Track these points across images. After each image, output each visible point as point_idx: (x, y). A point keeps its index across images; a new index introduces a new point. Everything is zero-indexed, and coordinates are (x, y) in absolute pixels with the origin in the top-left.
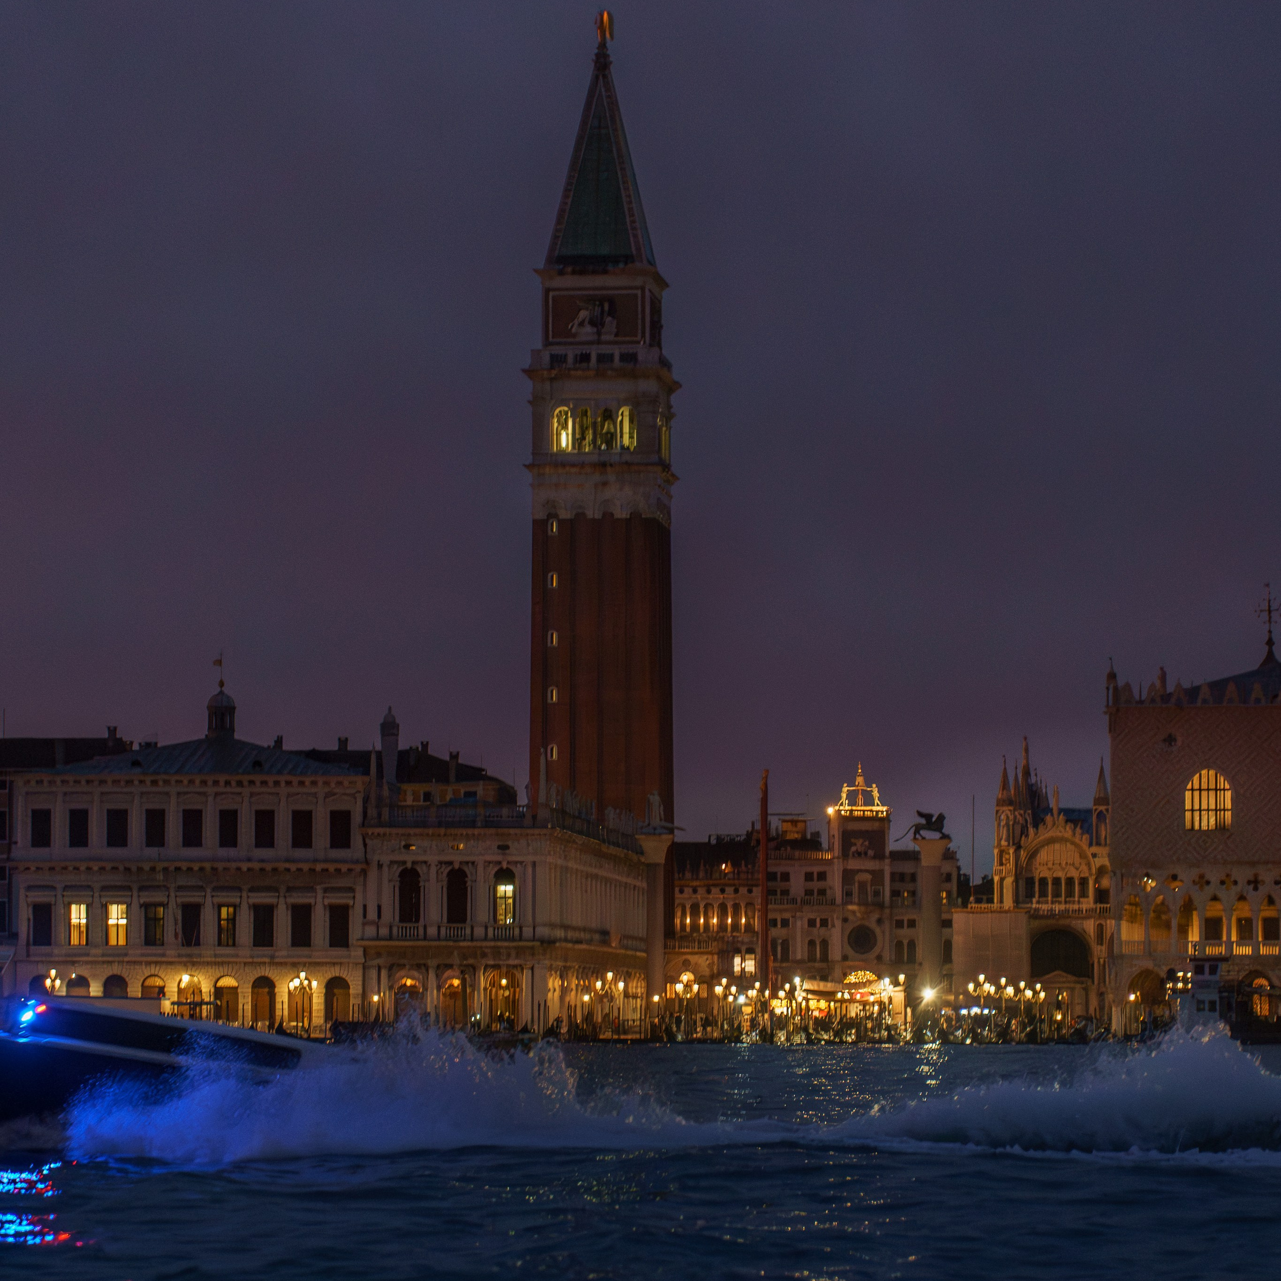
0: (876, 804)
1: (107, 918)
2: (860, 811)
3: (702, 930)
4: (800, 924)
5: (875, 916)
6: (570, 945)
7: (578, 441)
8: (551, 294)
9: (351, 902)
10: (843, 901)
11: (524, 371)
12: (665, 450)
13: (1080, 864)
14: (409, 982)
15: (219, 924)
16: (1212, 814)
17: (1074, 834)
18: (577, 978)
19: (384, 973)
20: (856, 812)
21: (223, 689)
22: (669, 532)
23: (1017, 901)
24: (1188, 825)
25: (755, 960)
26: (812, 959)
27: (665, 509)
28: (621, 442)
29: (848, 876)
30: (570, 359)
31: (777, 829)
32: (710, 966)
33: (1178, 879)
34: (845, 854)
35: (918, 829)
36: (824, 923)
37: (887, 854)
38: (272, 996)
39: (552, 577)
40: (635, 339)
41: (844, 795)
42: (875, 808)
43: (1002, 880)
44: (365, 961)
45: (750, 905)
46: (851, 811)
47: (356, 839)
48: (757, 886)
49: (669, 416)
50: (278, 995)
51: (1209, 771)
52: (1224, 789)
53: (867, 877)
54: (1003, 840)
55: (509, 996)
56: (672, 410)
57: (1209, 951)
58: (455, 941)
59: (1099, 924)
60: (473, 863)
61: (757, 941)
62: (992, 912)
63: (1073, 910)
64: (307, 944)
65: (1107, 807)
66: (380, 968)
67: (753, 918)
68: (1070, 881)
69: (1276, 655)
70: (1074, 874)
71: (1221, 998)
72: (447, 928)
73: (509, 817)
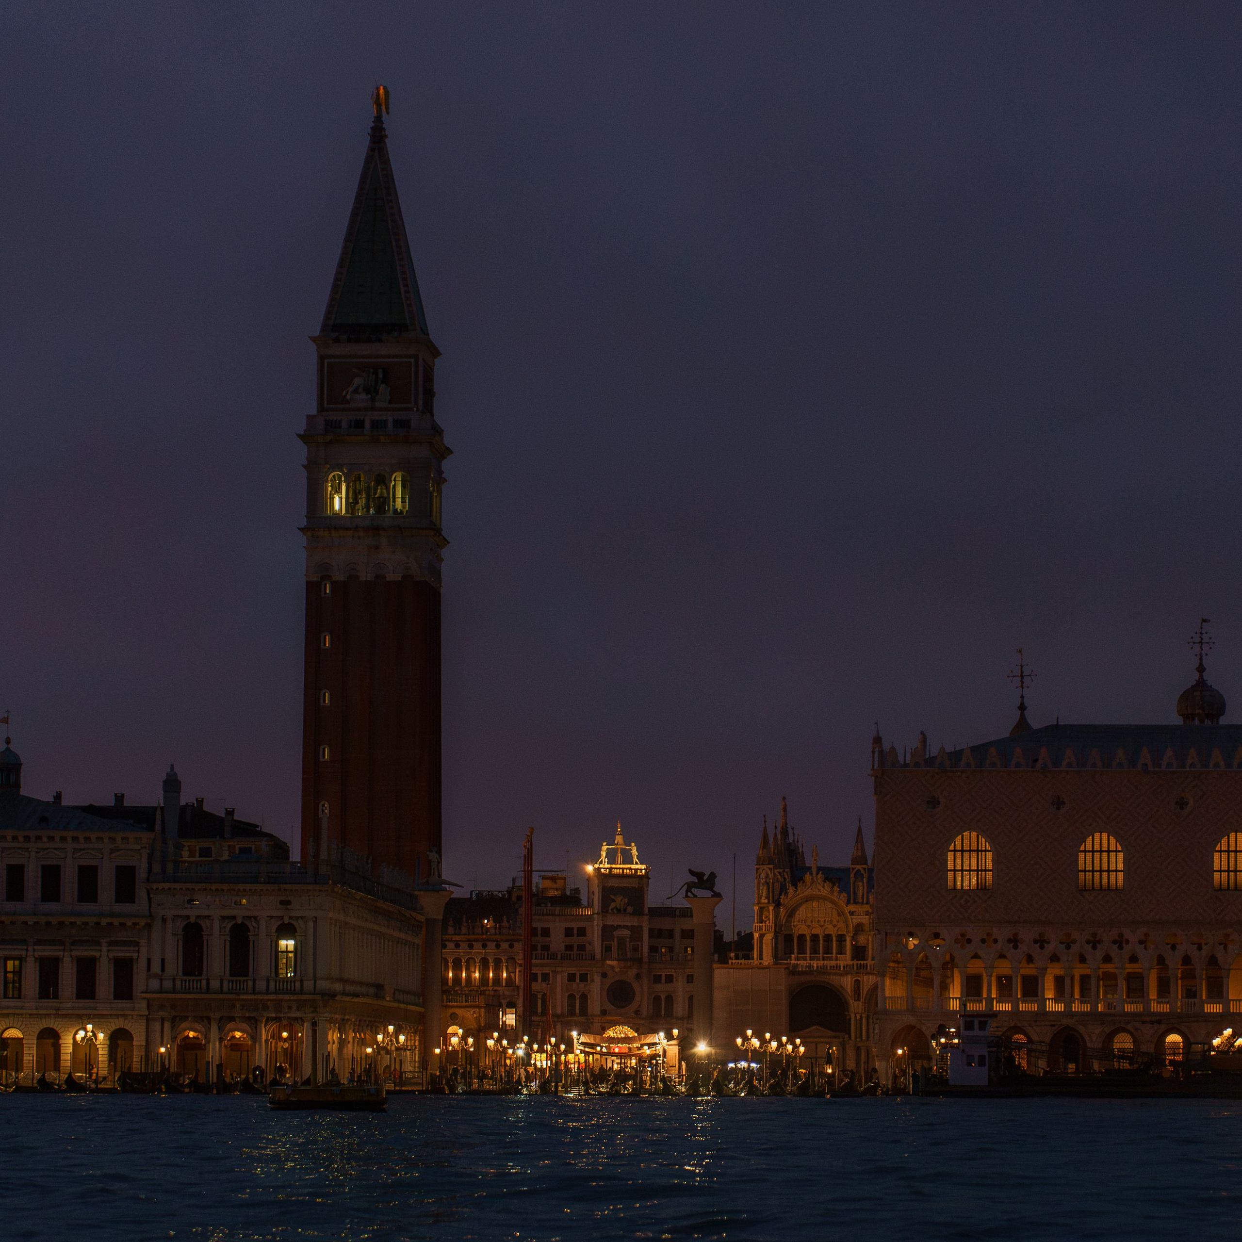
0: (635, 863)
2: (620, 868)
3: (464, 984)
4: (560, 980)
5: (634, 971)
6: (347, 999)
7: (351, 505)
8: (326, 361)
9: (135, 956)
10: (602, 956)
11: (299, 436)
12: (436, 513)
13: (838, 922)
14: (192, 1034)
15: (5, 977)
16: (973, 874)
17: (832, 892)
18: (354, 1031)
19: (167, 1025)
20: (616, 870)
21: (9, 746)
22: (439, 594)
23: (776, 957)
24: (950, 884)
25: (516, 1014)
26: (572, 1013)
27: (436, 573)
28: (394, 506)
29: (607, 931)
30: (344, 425)
31: (537, 886)
32: (478, 1019)
33: (941, 937)
34: (605, 909)
35: (690, 887)
36: (584, 978)
37: (646, 911)
38: (57, 1047)
39: (325, 636)
40: (409, 405)
41: (604, 854)
42: (634, 866)
43: (762, 936)
44: (149, 1014)
45: (511, 959)
46: (611, 869)
47: (141, 894)
48: (518, 941)
49: (440, 480)
50: (62, 1045)
51: (970, 833)
52: (986, 851)
53: (627, 933)
54: (763, 898)
55: (287, 1048)
56: (443, 476)
57: (970, 1007)
58: (238, 994)
59: (857, 980)
60: (255, 918)
61: (518, 995)
62: (752, 968)
63: (830, 967)
64: (92, 996)
65: (865, 866)
66: (163, 1020)
67: (515, 972)
68: (828, 938)
69: (1029, 721)
70: (831, 931)
71: (989, 1052)
72: (229, 981)
73: (292, 873)
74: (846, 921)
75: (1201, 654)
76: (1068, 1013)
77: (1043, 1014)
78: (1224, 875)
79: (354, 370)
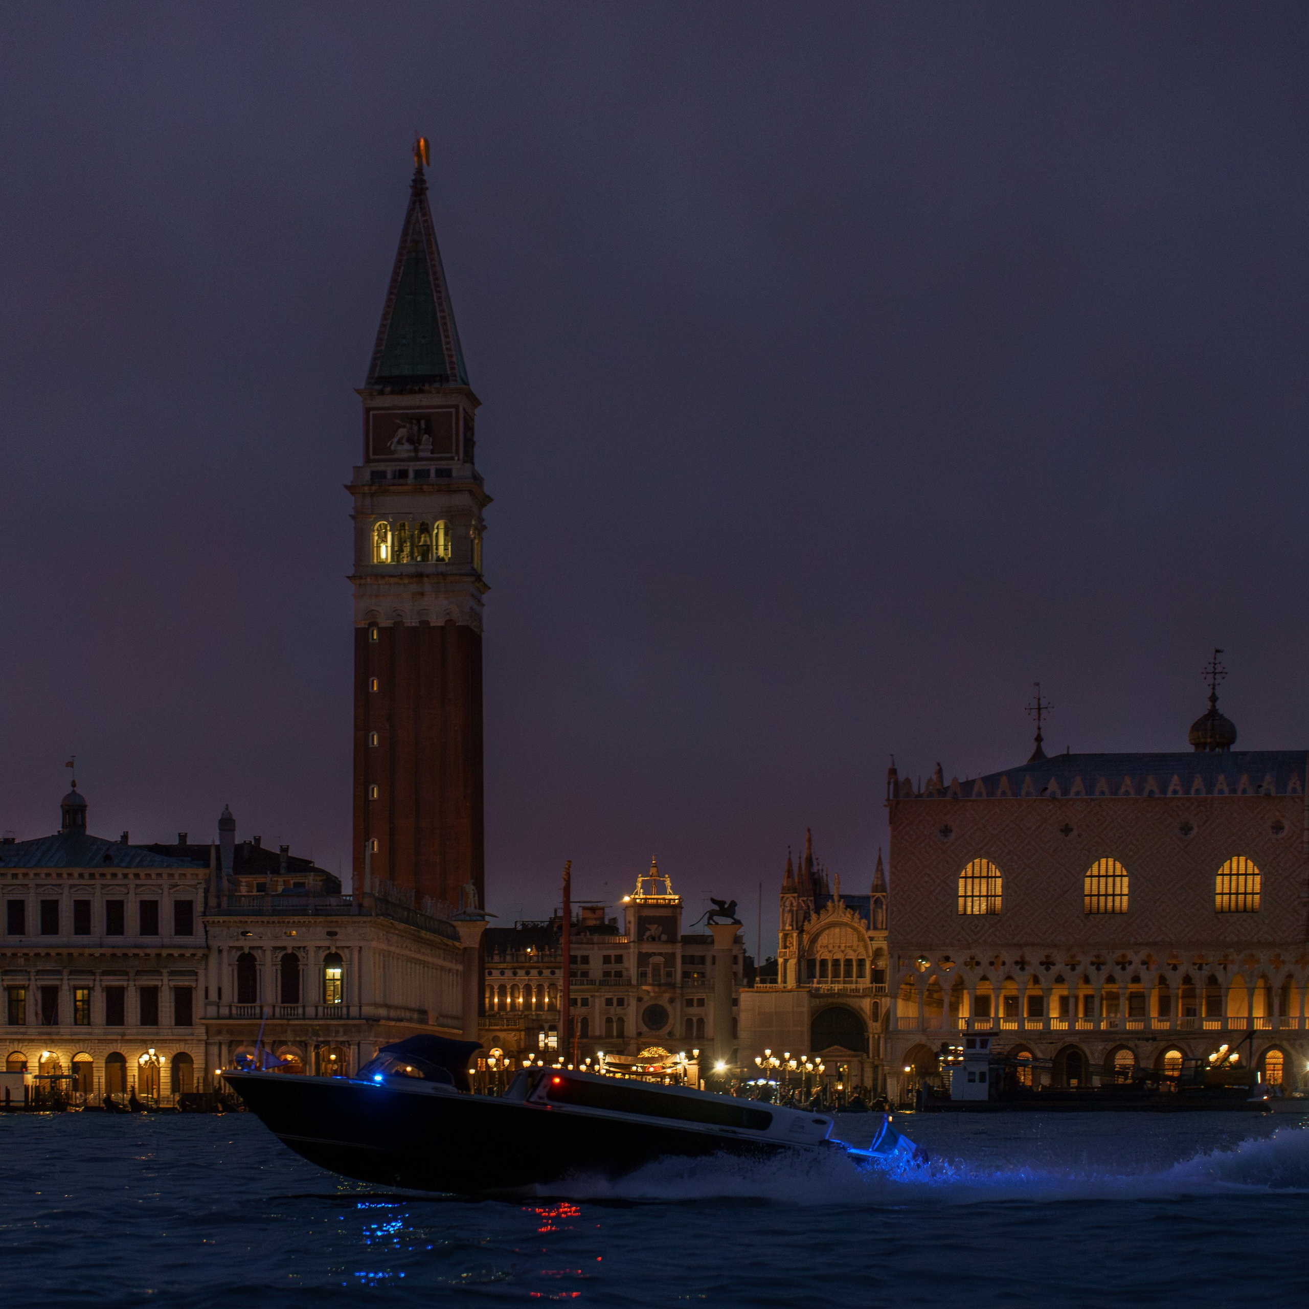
0: (668, 893)
2: (654, 899)
3: (508, 1009)
4: (599, 1004)
5: (667, 996)
6: (392, 1023)
7: (397, 552)
8: (371, 413)
9: (194, 984)
10: (638, 982)
11: (346, 487)
12: (477, 560)
13: (858, 946)
15: (75, 1005)
16: (983, 899)
17: (853, 918)
19: (225, 1050)
20: (650, 900)
21: (75, 789)
22: (480, 638)
23: (799, 980)
24: (961, 908)
25: (558, 1035)
26: (609, 1035)
27: (477, 617)
28: (437, 553)
29: (643, 958)
30: (389, 476)
31: (578, 915)
32: (518, 1041)
33: (950, 960)
34: (640, 938)
35: (712, 914)
36: (621, 1002)
37: (679, 938)
38: (124, 1070)
39: (373, 682)
40: (451, 455)
41: (639, 885)
42: (667, 897)
43: (786, 961)
44: (208, 1039)
45: (553, 985)
46: (646, 899)
47: (198, 927)
48: (559, 968)
49: (481, 529)
50: (129, 1068)
51: (981, 860)
52: (995, 877)
53: (661, 959)
54: (787, 925)
55: (337, 1069)
56: (484, 523)
57: (978, 1026)
58: (289, 1019)
59: (875, 1002)
60: (304, 948)
61: (559, 1019)
62: (776, 992)
63: (851, 990)
64: (155, 1022)
65: (884, 894)
66: (220, 1044)
67: (556, 998)
68: (848, 962)
69: (1044, 751)
70: (852, 956)
71: (990, 1069)
72: (281, 1007)
73: (338, 906)
74: (866, 946)
75: (1214, 684)
76: (1071, 1032)
77: (1047, 1033)
78: (1226, 897)
79: (398, 421)
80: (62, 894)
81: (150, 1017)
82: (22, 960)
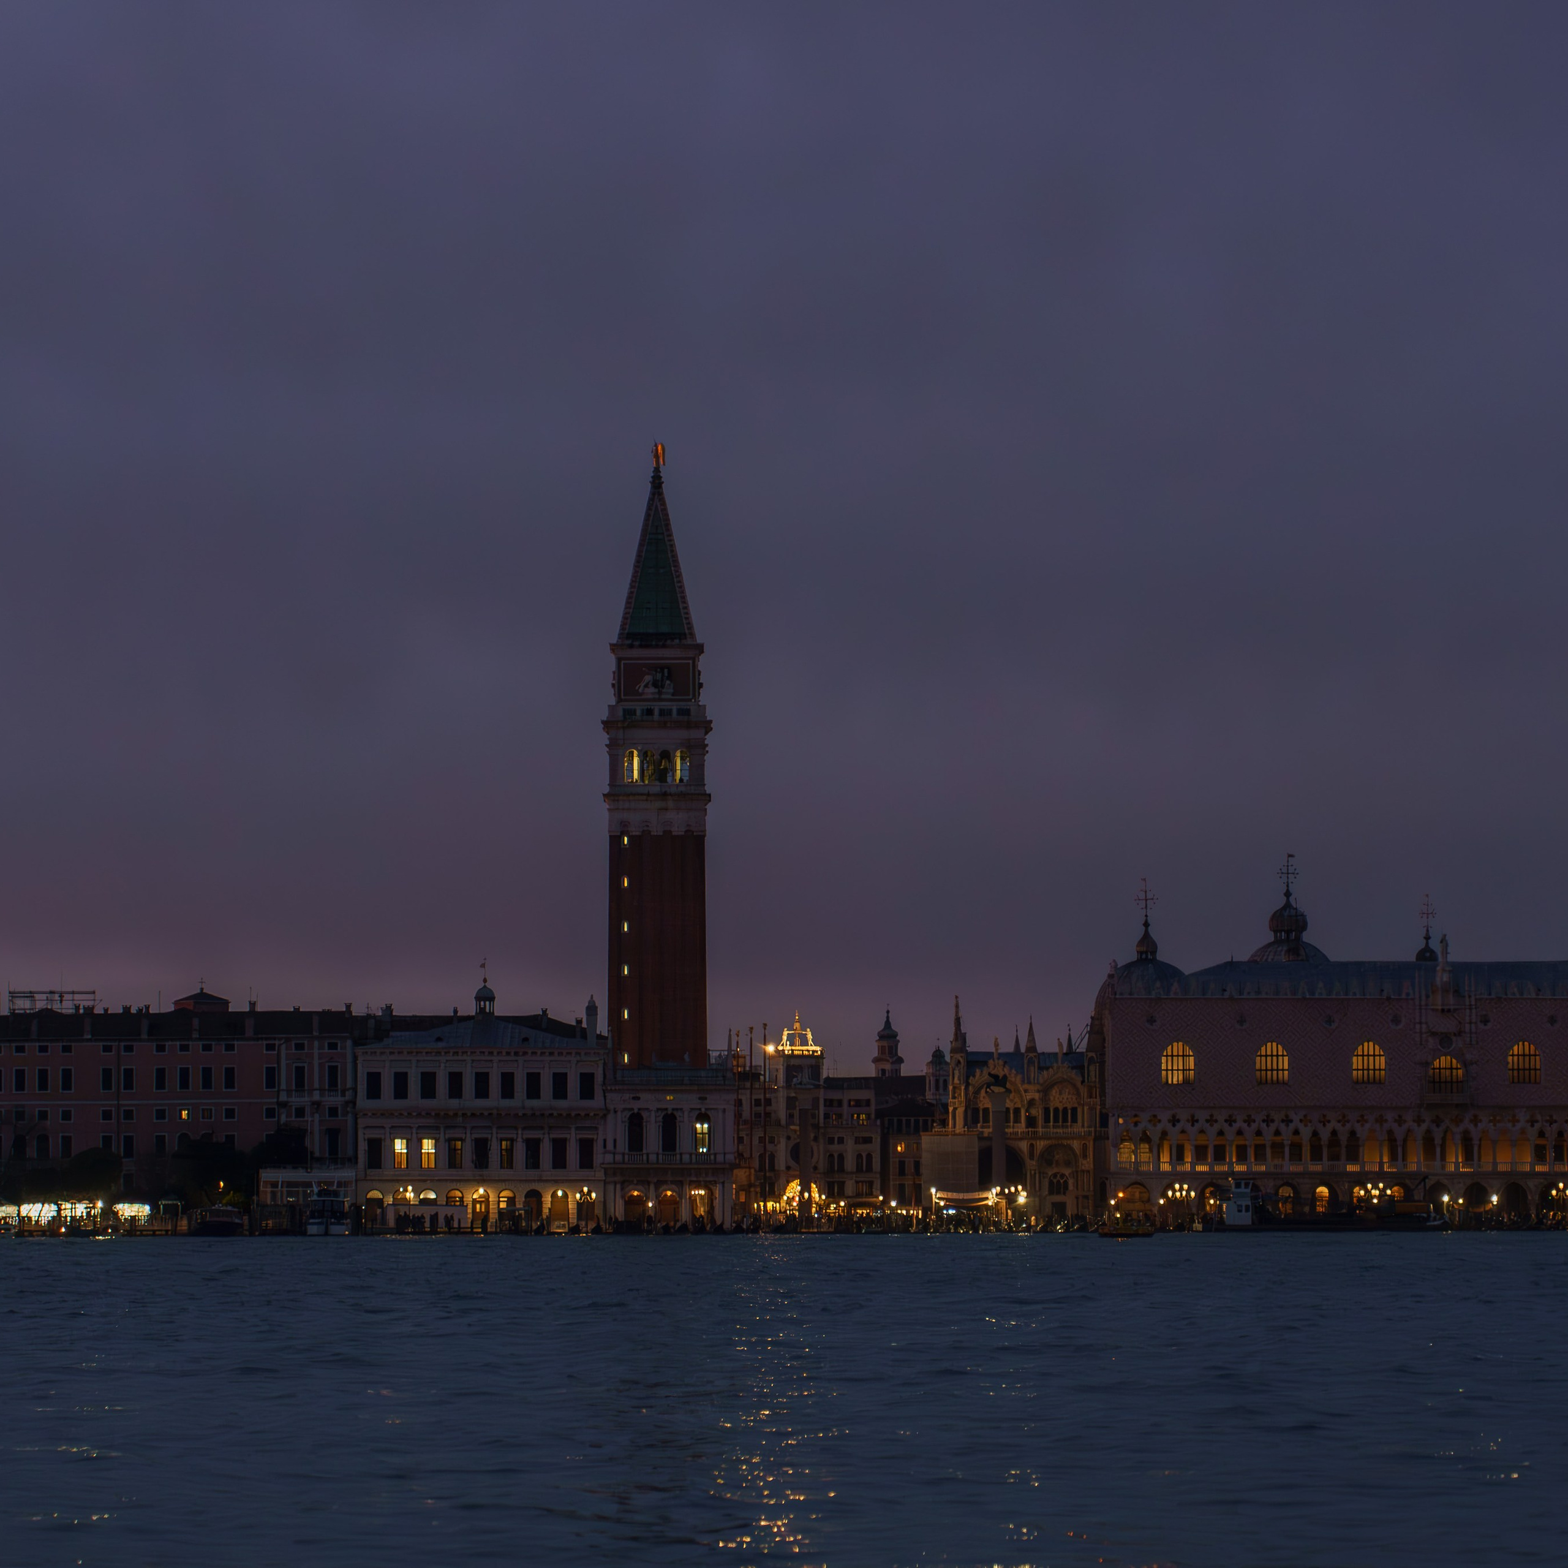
0: (810, 1044)
1: (421, 1149)
2: (800, 1050)
5: (812, 1134)
8: (623, 662)
9: (595, 1137)
10: (786, 1123)
11: (602, 722)
12: (707, 784)
13: (1015, 1098)
14: (636, 1193)
15: (501, 1153)
16: (1180, 1072)
19: (618, 1186)
20: (797, 1051)
21: (486, 984)
23: (966, 1125)
24: (1164, 1080)
28: (677, 776)
30: (638, 713)
33: (1158, 1118)
34: (789, 1084)
36: (772, 1140)
37: (822, 1082)
38: (540, 1202)
39: (624, 879)
40: (688, 697)
41: (785, 1038)
42: (811, 1048)
43: (955, 1109)
44: (606, 1180)
46: (792, 1050)
47: (599, 1093)
50: (544, 1202)
51: (1178, 1043)
52: (1189, 1056)
54: (955, 1079)
57: (1179, 1168)
58: (669, 1164)
59: (1031, 1144)
60: (681, 1109)
62: (948, 1135)
63: (1010, 1133)
64: (564, 1166)
66: (615, 1183)
68: (1006, 1111)
69: (1152, 935)
70: (1009, 1105)
72: (663, 1155)
73: (706, 1077)
74: (1021, 1096)
75: (1288, 882)
78: (1360, 1072)
79: (645, 669)
80: (492, 1067)
81: (559, 1162)
82: (461, 1119)
